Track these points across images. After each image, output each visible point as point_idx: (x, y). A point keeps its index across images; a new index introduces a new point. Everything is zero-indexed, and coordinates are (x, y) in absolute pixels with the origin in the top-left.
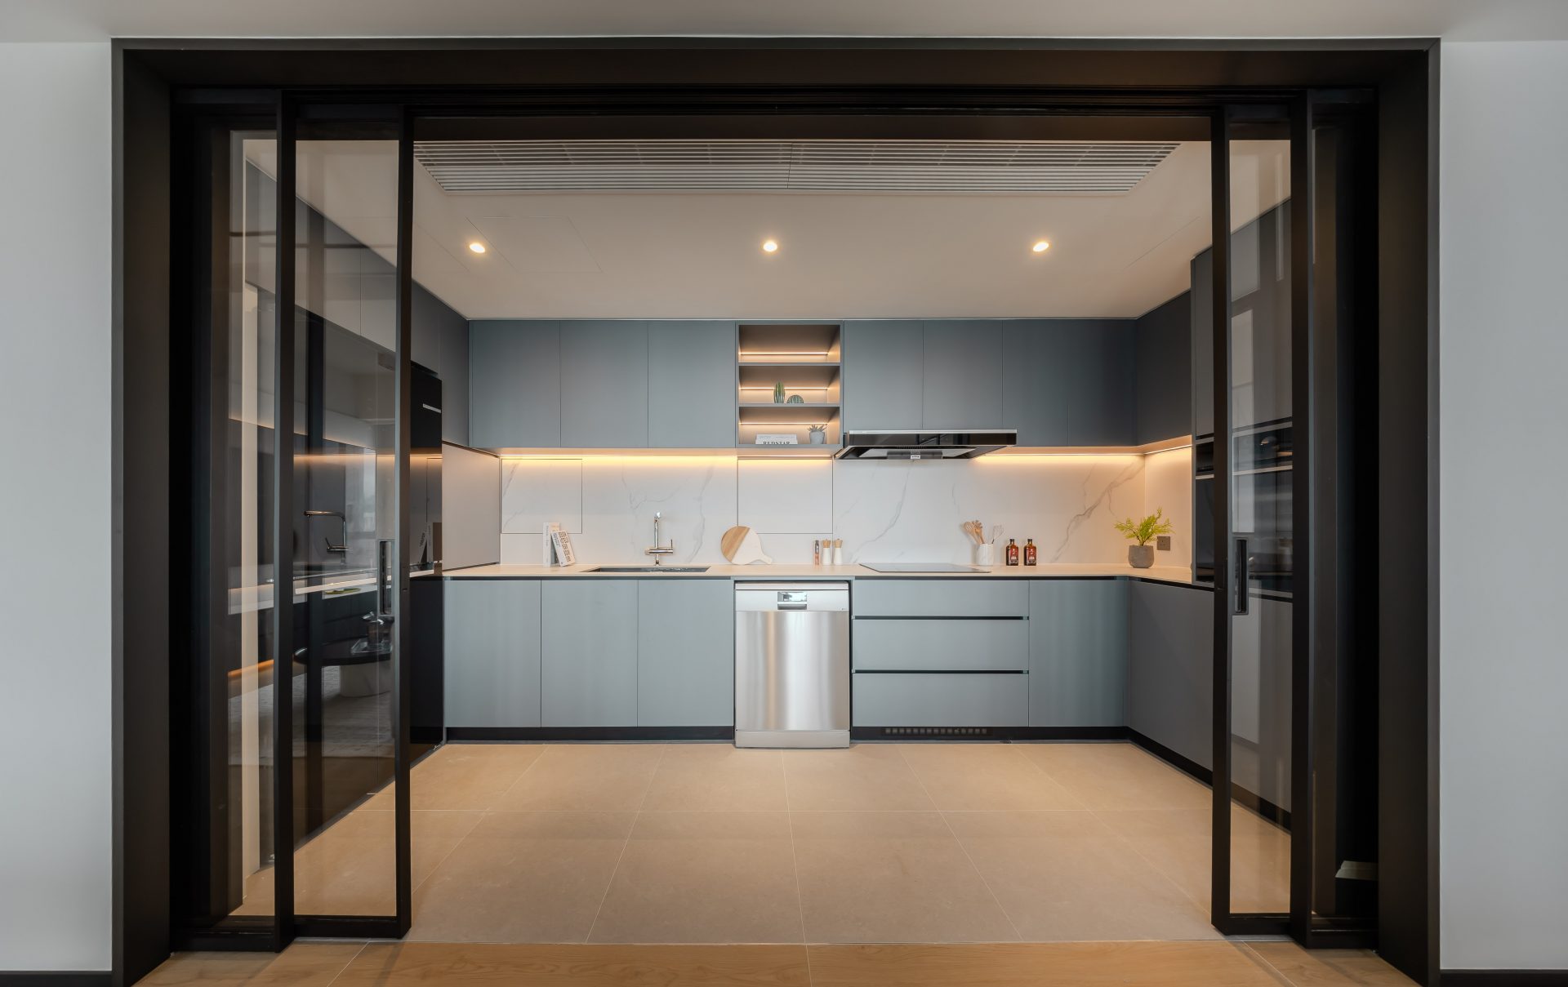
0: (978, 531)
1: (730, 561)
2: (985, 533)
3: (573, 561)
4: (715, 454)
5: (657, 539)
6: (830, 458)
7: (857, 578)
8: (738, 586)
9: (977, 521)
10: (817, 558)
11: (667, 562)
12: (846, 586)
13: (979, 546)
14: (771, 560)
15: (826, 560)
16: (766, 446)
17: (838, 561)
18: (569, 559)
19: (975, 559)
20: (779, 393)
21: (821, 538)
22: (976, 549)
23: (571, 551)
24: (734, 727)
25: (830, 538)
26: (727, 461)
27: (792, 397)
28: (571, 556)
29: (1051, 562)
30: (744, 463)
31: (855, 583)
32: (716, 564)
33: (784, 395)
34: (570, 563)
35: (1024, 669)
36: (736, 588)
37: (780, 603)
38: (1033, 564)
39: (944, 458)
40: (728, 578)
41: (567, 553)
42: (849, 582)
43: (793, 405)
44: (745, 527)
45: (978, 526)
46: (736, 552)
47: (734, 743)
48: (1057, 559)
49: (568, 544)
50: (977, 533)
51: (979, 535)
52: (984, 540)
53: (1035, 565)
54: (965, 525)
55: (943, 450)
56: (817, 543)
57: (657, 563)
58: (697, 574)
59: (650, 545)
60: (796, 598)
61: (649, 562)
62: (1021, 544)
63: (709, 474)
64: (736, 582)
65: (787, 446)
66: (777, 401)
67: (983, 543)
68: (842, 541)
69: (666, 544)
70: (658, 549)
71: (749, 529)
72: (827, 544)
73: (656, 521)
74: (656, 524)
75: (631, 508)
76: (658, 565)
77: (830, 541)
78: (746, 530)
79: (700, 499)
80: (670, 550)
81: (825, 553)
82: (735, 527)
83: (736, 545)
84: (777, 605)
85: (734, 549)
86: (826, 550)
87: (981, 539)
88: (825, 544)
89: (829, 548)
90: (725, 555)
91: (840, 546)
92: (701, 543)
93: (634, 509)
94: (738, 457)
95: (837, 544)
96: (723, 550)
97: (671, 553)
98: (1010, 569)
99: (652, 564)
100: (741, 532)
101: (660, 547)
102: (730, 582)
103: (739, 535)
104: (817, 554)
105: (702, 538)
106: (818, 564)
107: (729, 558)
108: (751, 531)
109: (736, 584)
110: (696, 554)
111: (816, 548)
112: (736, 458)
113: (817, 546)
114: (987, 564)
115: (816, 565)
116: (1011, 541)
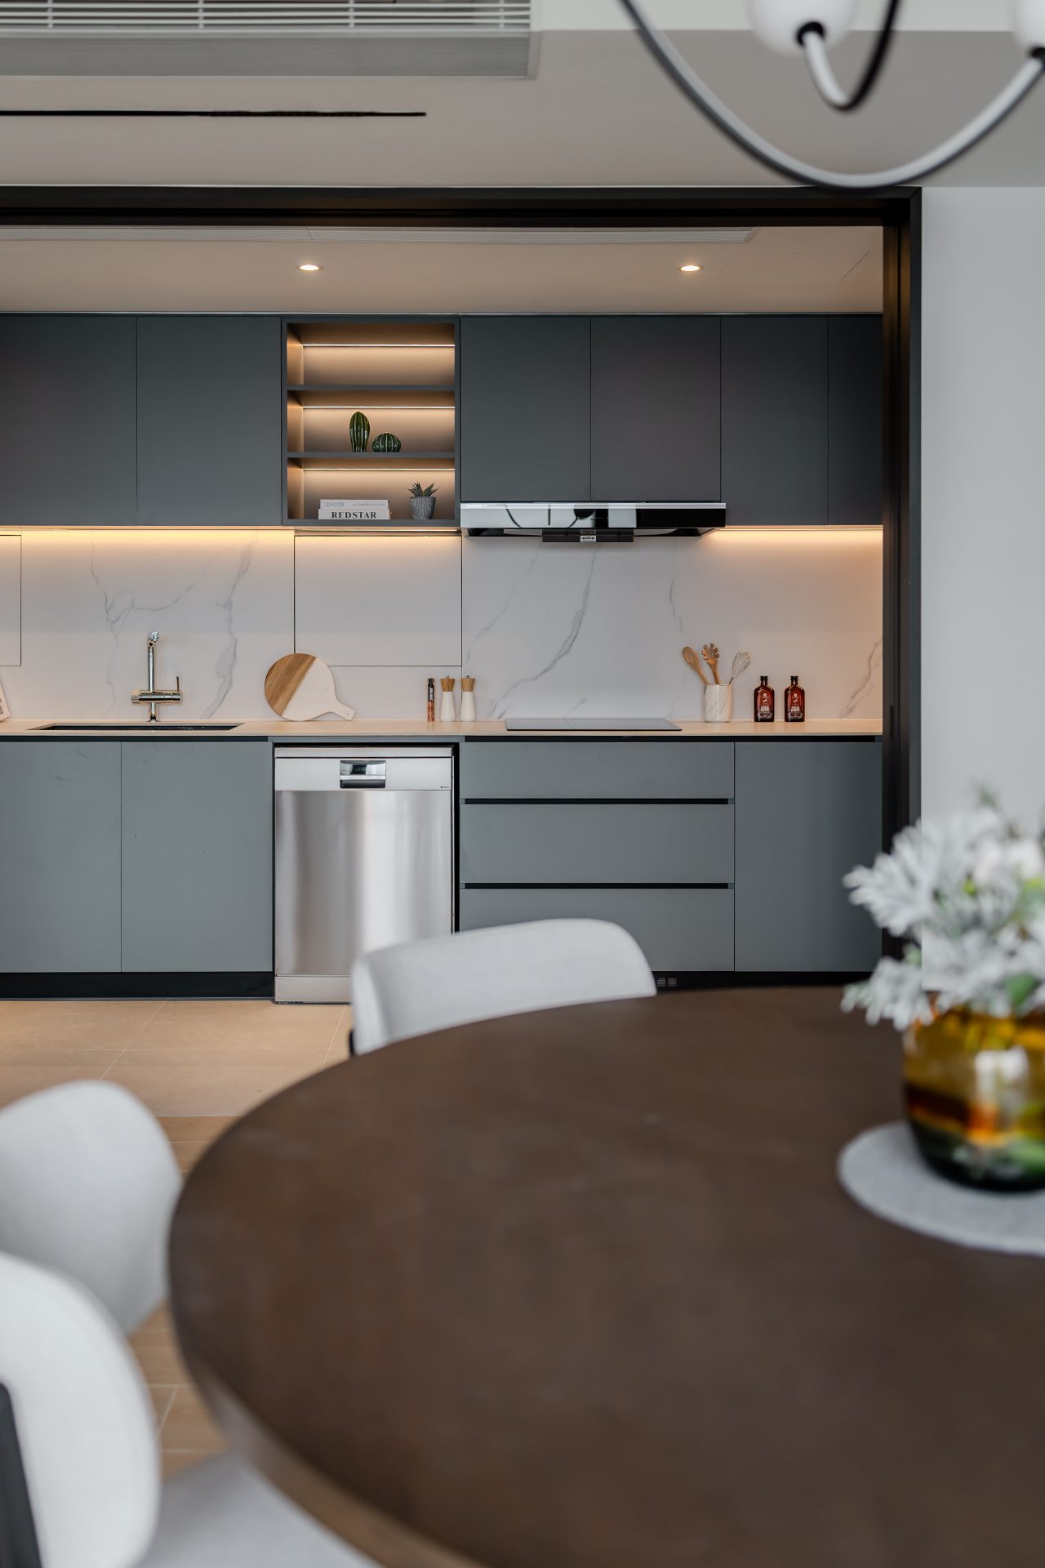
0: (711, 661)
1: (280, 714)
2: (725, 665)
5: (152, 673)
6: (458, 533)
7: (469, 739)
8: (279, 752)
9: (712, 645)
10: (432, 709)
11: (170, 715)
12: (448, 751)
13: (708, 688)
14: (352, 712)
15: (445, 710)
17: (467, 714)
21: (439, 675)
22: (705, 691)
24: (273, 972)
25: (455, 674)
26: (278, 538)
29: (841, 717)
31: (464, 747)
32: (253, 717)
34: (2, 716)
35: (729, 880)
36: (276, 756)
37: (344, 778)
38: (800, 719)
40: (264, 739)
42: (455, 747)
44: (307, 656)
45: (713, 653)
46: (289, 699)
47: (274, 999)
48: (851, 711)
50: (710, 664)
51: (712, 667)
52: (720, 677)
53: (802, 720)
54: (684, 653)
56: (431, 684)
57: (153, 718)
58: (219, 736)
59: (141, 686)
60: (373, 772)
61: (138, 715)
62: (779, 685)
63: (245, 562)
64: (276, 745)
67: (717, 682)
68: (473, 681)
69: (166, 685)
70: (154, 692)
71: (314, 658)
72: (449, 684)
73: (151, 644)
74: (151, 650)
75: (108, 620)
76: (153, 721)
77: (454, 680)
78: (309, 660)
79: (228, 605)
80: (174, 694)
81: (445, 700)
82: (290, 656)
83: (290, 686)
84: (341, 781)
85: (287, 694)
86: (447, 695)
87: (715, 675)
88: (445, 685)
89: (452, 691)
90: (269, 702)
91: (471, 689)
92: (231, 684)
93: (113, 622)
94: (296, 531)
95: (467, 685)
96: (266, 695)
97: (175, 699)
98: (759, 723)
99: (144, 720)
100: (300, 664)
101: (158, 688)
102: (269, 745)
103: (297, 668)
104: (431, 701)
105: (231, 679)
106: (433, 720)
107: (276, 707)
108: (318, 661)
109: (276, 749)
110: (221, 702)
111: (429, 691)
112: (292, 534)
113: (431, 689)
114: (718, 719)
115: (429, 720)
116: (764, 679)
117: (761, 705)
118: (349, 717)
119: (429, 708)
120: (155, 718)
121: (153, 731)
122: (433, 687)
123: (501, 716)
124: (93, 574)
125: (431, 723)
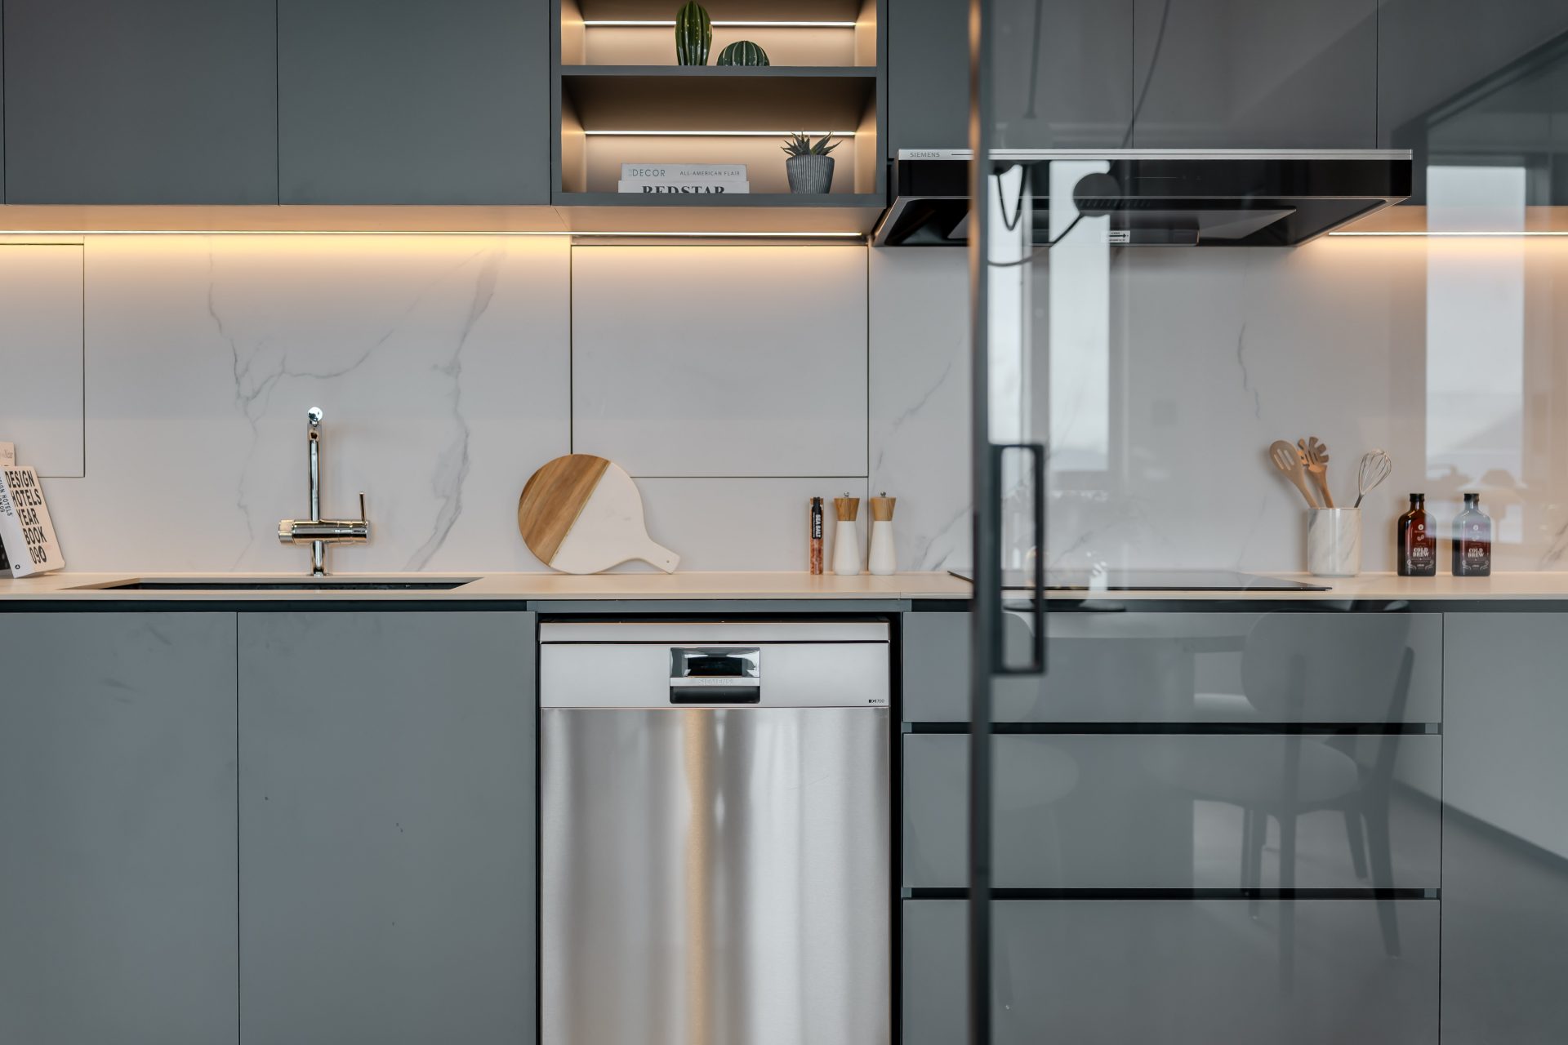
0: (1314, 468)
1: (546, 561)
2: (1337, 476)
3: (54, 560)
4: (501, 229)
5: (315, 488)
6: (861, 240)
7: (920, 605)
8: (549, 631)
9: (1313, 440)
10: (820, 552)
11: (348, 563)
12: (882, 630)
13: (1315, 515)
14: (674, 559)
15: (843, 555)
16: (650, 199)
17: (883, 559)
18: (40, 555)
19: (1305, 556)
20: (692, 37)
21: (830, 493)
22: (1307, 521)
23: (48, 532)
25: (857, 490)
27: (731, 47)
28: (50, 546)
30: (584, 253)
31: (912, 621)
32: (496, 566)
33: (706, 42)
34: (41, 567)
35: (1427, 883)
36: (542, 639)
37: (677, 681)
38: (1483, 570)
39: (1206, 242)
40: (519, 605)
41: (34, 536)
42: (894, 621)
43: (735, 70)
44: (593, 459)
45: (1316, 453)
46: (562, 534)
48: (1557, 558)
49: (40, 511)
50: (1311, 474)
51: (1319, 481)
52: (1334, 497)
53: (1486, 573)
54: (1273, 452)
55: (1202, 215)
56: (817, 506)
57: (316, 570)
59: (296, 512)
61: (294, 564)
63: (483, 290)
64: (543, 618)
65: (718, 199)
66: (685, 57)
67: (1329, 505)
68: (893, 501)
69: (342, 510)
70: (321, 523)
71: (606, 463)
72: (846, 510)
73: (314, 436)
74: (314, 446)
75: (239, 395)
76: (319, 575)
77: (858, 500)
78: (597, 466)
79: (454, 369)
80: (355, 526)
81: (845, 537)
82: (563, 458)
83: (564, 513)
84: (672, 688)
85: (558, 526)
86: (845, 527)
87: (1324, 492)
88: (842, 510)
89: (854, 520)
90: (527, 540)
91: (889, 517)
92: (458, 508)
93: (248, 399)
94: (574, 237)
95: (881, 510)
96: (522, 526)
97: (359, 534)
98: (1409, 579)
99: (302, 573)
100: (582, 472)
101: (327, 516)
102: (529, 617)
103: (576, 481)
104: (817, 537)
105: (458, 501)
106: (821, 572)
107: (540, 549)
108: (613, 469)
109: (543, 625)
110: (443, 538)
111: (813, 519)
112: (567, 241)
113: (818, 516)
114: (1338, 571)
115: (813, 572)
116: (1417, 499)
117: (1415, 544)
118: (670, 568)
119: (813, 550)
120: (321, 570)
121: (318, 592)
122: (820, 512)
123: (937, 566)
124: (213, 314)
125: (817, 577)
